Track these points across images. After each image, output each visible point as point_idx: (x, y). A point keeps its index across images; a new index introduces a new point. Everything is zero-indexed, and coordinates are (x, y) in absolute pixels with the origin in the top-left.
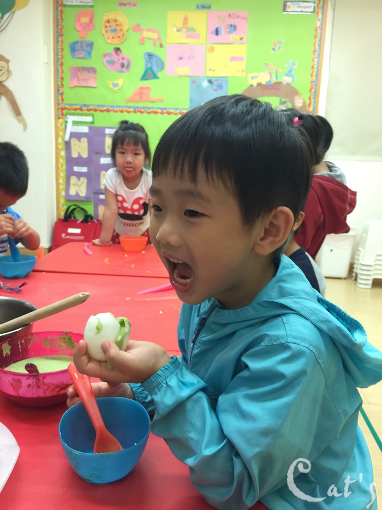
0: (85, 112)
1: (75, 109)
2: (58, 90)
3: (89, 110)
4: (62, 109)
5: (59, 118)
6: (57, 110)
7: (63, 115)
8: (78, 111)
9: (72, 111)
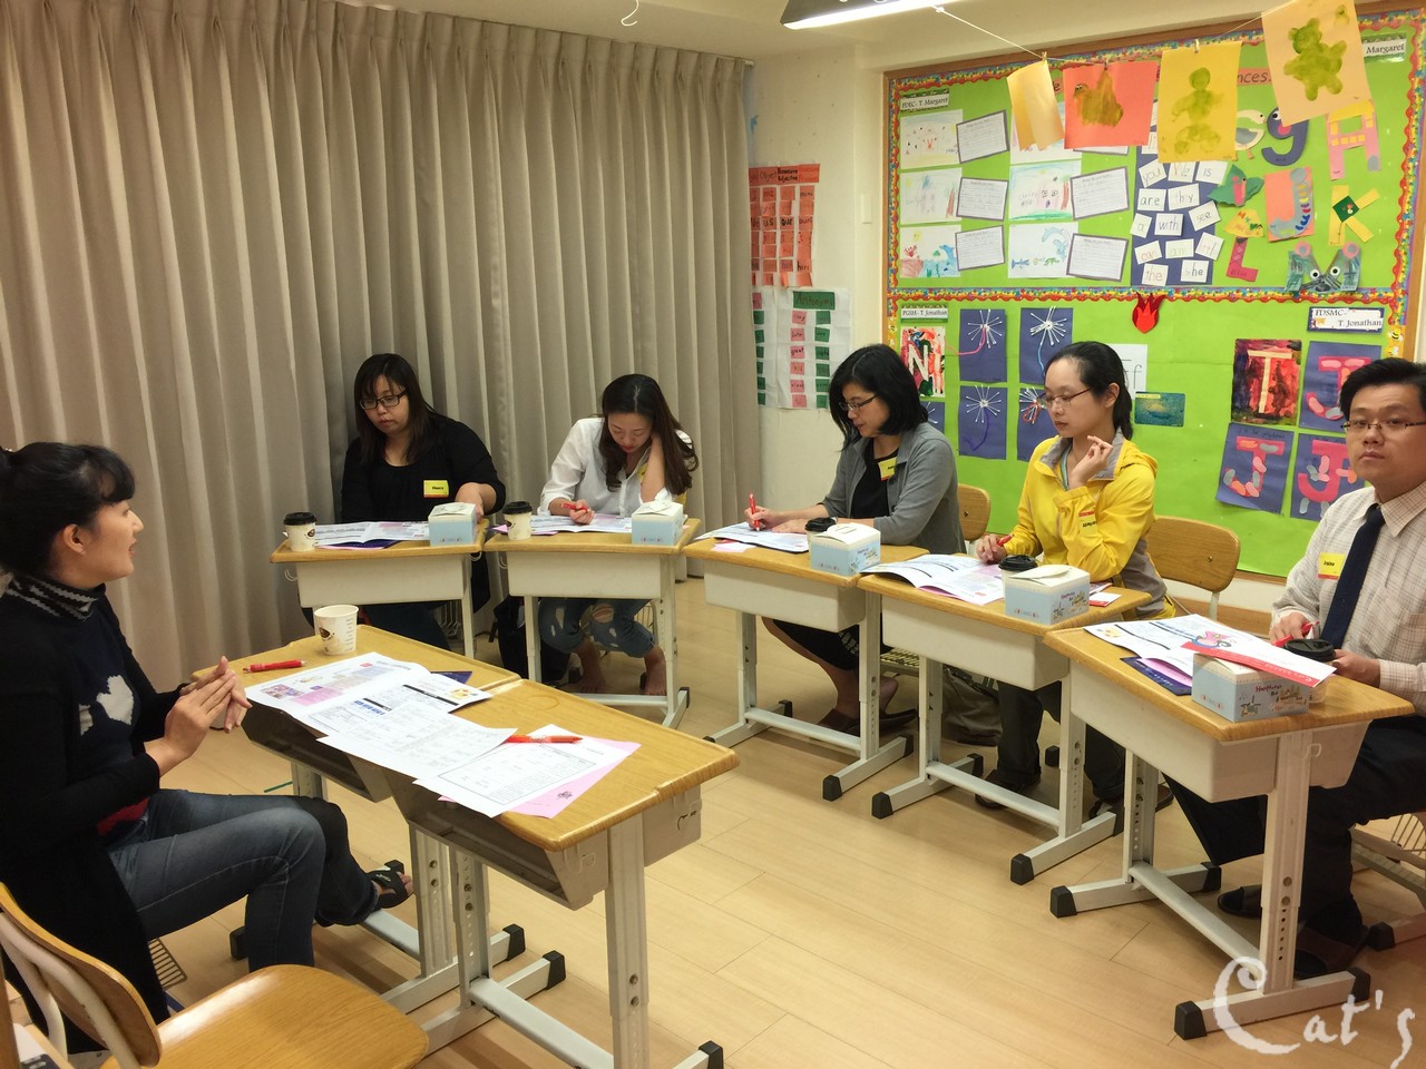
1: (916, 298)
2: (890, 265)
4: (895, 299)
5: (890, 315)
6: (886, 299)
7: (896, 308)
8: (921, 301)
9: (911, 301)
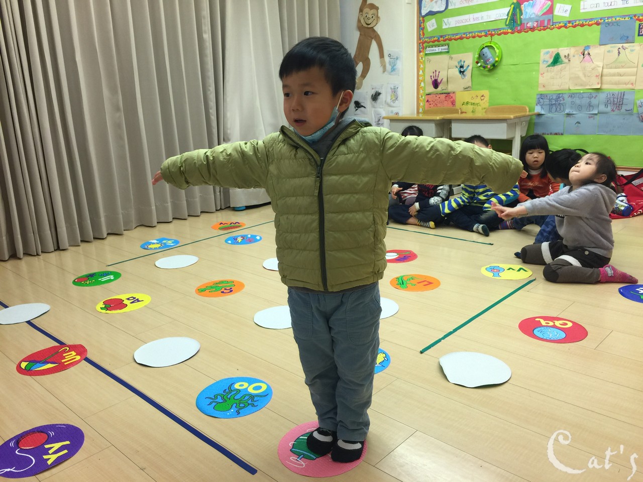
0: (442, 42)
1: (433, 42)
3: (445, 40)
4: (423, 43)
5: (420, 52)
6: (419, 44)
7: (423, 48)
8: (436, 43)
9: (431, 44)
